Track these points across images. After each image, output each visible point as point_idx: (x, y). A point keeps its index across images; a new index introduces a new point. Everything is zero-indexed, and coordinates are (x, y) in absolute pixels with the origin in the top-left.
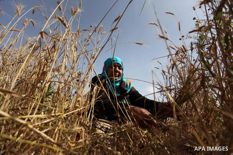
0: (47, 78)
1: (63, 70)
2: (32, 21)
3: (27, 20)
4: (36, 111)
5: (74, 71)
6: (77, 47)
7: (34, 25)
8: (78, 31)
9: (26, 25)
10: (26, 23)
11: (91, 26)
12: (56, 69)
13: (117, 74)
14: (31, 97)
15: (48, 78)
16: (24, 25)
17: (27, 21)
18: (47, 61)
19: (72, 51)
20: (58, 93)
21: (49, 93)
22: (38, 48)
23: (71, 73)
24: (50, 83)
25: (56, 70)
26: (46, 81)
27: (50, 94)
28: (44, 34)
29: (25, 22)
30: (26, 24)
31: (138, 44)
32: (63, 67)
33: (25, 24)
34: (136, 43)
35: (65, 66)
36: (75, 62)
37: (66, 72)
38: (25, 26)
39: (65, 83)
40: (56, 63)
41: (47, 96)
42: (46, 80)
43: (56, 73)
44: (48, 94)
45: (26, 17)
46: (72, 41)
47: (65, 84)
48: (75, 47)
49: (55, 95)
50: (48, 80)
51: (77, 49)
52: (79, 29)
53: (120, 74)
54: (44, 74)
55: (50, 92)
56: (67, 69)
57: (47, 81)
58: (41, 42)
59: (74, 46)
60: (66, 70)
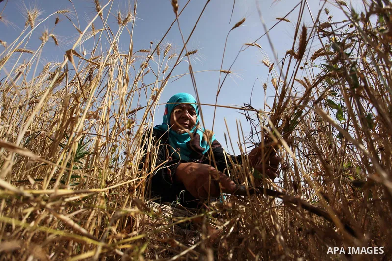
0: (76, 128)
1: (103, 116)
2: (53, 37)
3: (47, 31)
4: (58, 183)
5: (123, 118)
8: (131, 51)
10: (45, 37)
11: (152, 43)
12: (93, 115)
13: (186, 122)
14: (50, 159)
15: (78, 128)
16: (42, 40)
17: (47, 34)
18: (77, 101)
19: (119, 84)
20: (95, 153)
21: (80, 154)
22: (63, 78)
23: (117, 120)
24: (82, 136)
25: (92, 117)
26: (76, 132)
27: (82, 157)
28: (72, 55)
29: (43, 35)
30: (46, 39)
32: (105, 111)
33: (43, 37)
35: (108, 108)
36: (124, 102)
37: (110, 118)
38: (44, 41)
39: (107, 137)
40: (92, 103)
41: (77, 160)
43: (93, 121)
44: (78, 156)
45: (45, 27)
46: (119, 66)
47: (107, 139)
48: (125, 77)
49: (91, 156)
50: (78, 131)
51: (127, 81)
52: (132, 48)
54: (73, 121)
56: (110, 113)
57: (78, 134)
58: (67, 68)
59: (123, 77)
60: (109, 115)
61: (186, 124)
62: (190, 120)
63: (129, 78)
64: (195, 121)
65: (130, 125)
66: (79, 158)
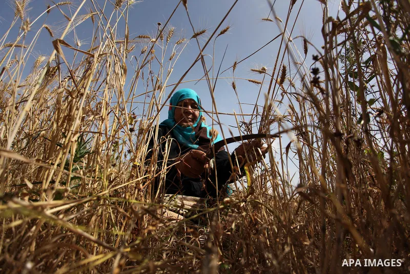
0: (73, 126)
2: (47, 28)
3: (28, 20)
5: (123, 112)
6: (125, 67)
7: (51, 35)
8: (127, 37)
9: (27, 29)
10: (27, 26)
12: (91, 110)
13: (190, 117)
14: (48, 161)
16: (24, 29)
17: (29, 22)
18: (72, 96)
19: (116, 74)
20: (96, 152)
21: (81, 154)
22: (55, 73)
28: (60, 46)
29: (26, 24)
31: (253, 82)
33: (25, 27)
34: (249, 81)
38: (26, 31)
42: (72, 129)
44: (78, 156)
46: (116, 56)
48: (122, 67)
50: (74, 130)
51: (125, 71)
52: (128, 34)
53: (194, 118)
55: (81, 152)
57: (74, 132)
58: (59, 61)
59: (120, 66)
61: (190, 118)
62: (194, 114)
63: (127, 68)
64: (198, 115)
65: (132, 121)
66: (81, 157)
